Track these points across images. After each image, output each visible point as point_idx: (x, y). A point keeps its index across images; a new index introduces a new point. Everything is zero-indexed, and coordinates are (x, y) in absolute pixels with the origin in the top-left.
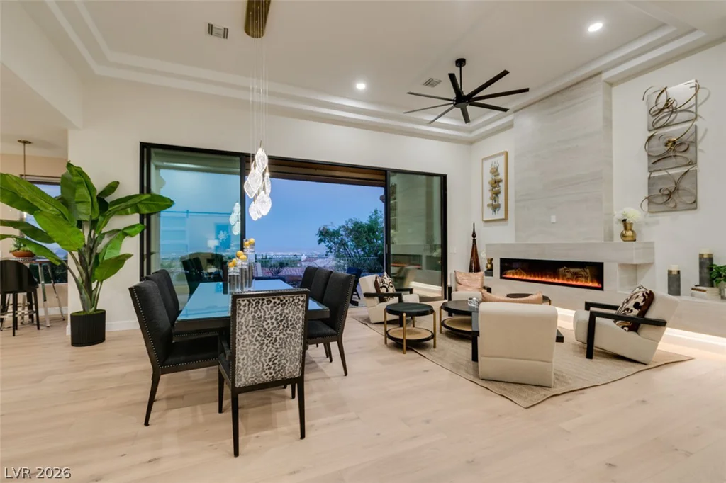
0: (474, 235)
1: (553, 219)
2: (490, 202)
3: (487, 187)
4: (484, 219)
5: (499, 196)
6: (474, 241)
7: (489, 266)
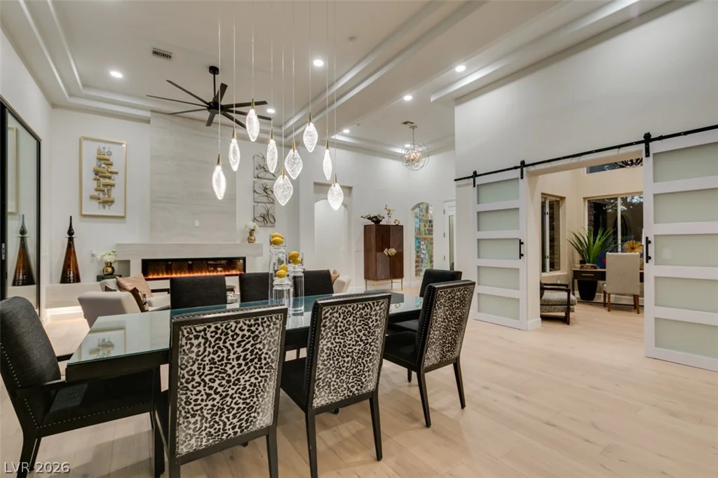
0: (71, 232)
1: (197, 223)
2: (96, 194)
3: (88, 176)
4: (84, 213)
5: (113, 189)
6: (71, 240)
7: (110, 270)
